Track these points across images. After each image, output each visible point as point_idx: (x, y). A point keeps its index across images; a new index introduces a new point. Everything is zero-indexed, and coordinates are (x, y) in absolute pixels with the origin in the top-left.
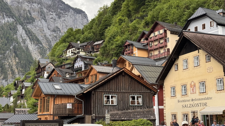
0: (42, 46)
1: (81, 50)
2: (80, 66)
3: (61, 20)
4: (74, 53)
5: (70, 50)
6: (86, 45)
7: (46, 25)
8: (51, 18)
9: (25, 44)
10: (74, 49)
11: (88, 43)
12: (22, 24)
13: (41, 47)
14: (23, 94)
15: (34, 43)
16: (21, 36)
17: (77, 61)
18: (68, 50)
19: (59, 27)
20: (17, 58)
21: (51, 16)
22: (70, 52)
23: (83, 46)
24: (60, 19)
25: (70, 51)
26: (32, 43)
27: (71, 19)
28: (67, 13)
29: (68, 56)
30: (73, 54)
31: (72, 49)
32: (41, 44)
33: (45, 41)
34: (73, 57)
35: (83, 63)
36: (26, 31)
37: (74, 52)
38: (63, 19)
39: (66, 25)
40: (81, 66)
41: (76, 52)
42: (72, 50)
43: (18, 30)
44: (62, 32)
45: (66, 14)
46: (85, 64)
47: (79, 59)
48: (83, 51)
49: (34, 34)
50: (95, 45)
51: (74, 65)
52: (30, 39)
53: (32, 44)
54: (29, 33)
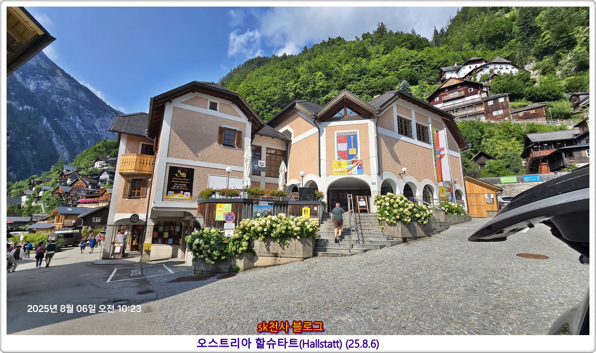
1: (109, 164)
2: (105, 178)
5: (99, 162)
7: (80, 121)
9: (48, 136)
10: (102, 163)
12: (47, 116)
13: (70, 143)
14: (39, 196)
15: (60, 137)
16: (44, 127)
17: (103, 174)
18: (97, 162)
20: (34, 150)
21: (87, 114)
22: (98, 164)
23: (112, 161)
24: (98, 118)
28: (108, 114)
29: (95, 167)
30: (101, 166)
31: (101, 162)
32: (71, 139)
34: (100, 168)
36: (52, 124)
41: (104, 165)
43: (40, 121)
44: (99, 131)
46: (110, 177)
47: (105, 172)
49: (62, 128)
51: (100, 177)
52: (56, 132)
53: (58, 137)
54: (55, 126)
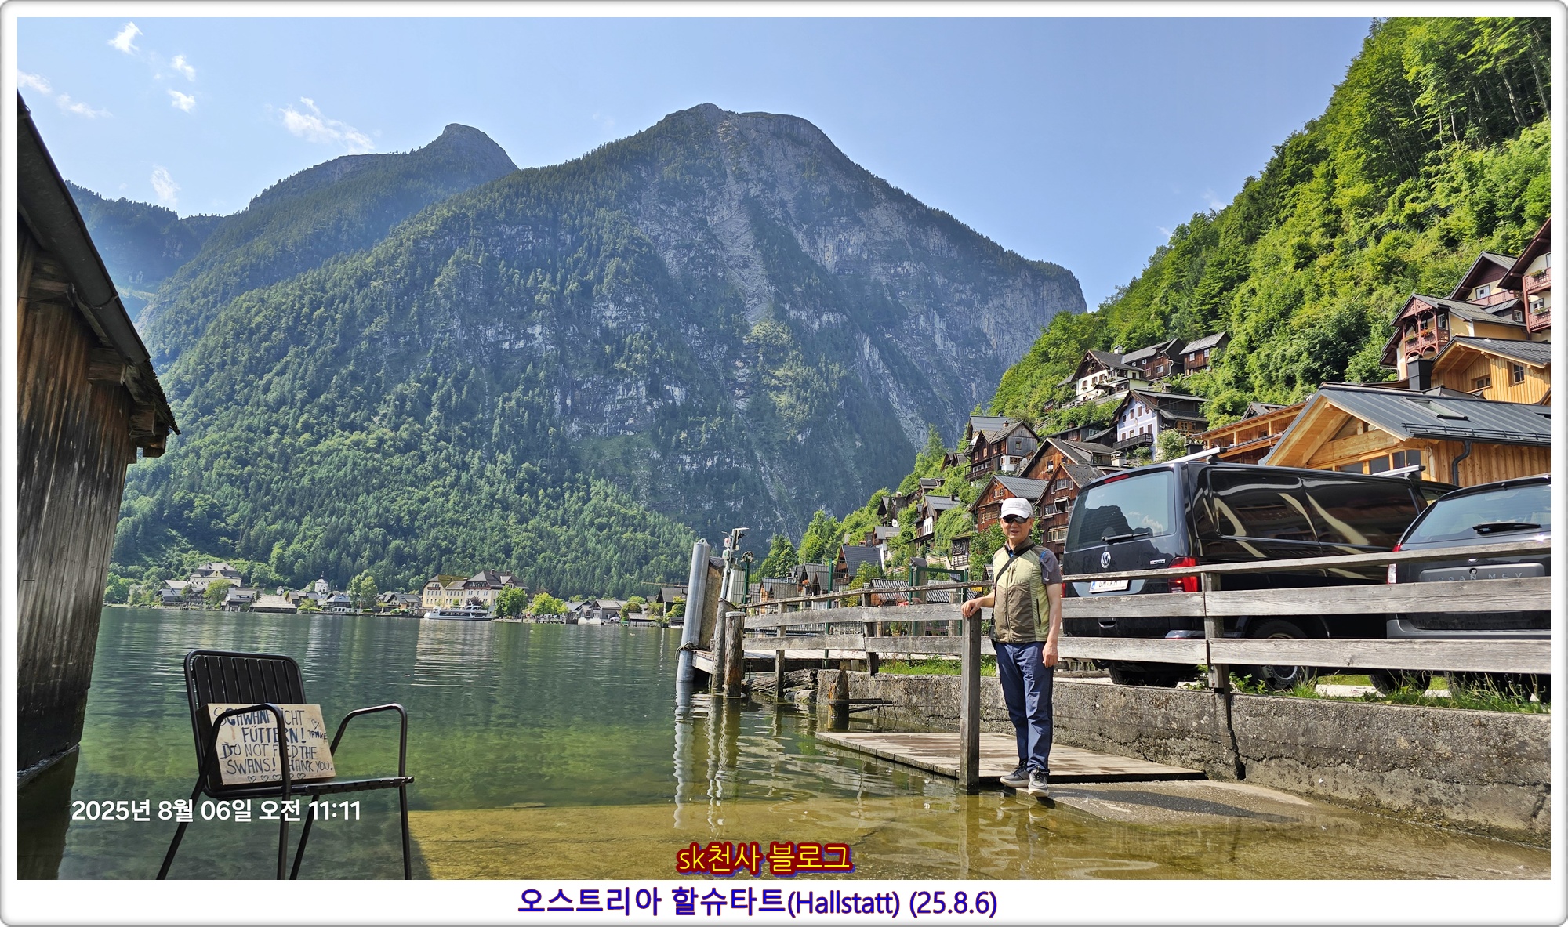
0: (930, 395)
2: (1141, 429)
3: (990, 305)
4: (1104, 388)
5: (1089, 379)
6: (1150, 359)
7: (943, 326)
8: (959, 303)
9: (878, 390)
10: (1102, 376)
11: (1158, 349)
12: (870, 331)
13: (930, 399)
14: (926, 533)
15: (906, 387)
16: (868, 365)
17: (1128, 414)
18: (1082, 381)
19: (985, 331)
20: (857, 436)
22: (1090, 387)
23: (1139, 362)
24: (987, 303)
25: (1090, 382)
26: (902, 386)
27: (1024, 299)
28: (1011, 281)
29: (1081, 399)
30: (1101, 392)
32: (930, 389)
33: (939, 378)
34: (1105, 401)
35: (1156, 418)
36: (881, 351)
37: (1106, 383)
38: (997, 302)
39: (1007, 322)
40: (1146, 431)
41: (1114, 385)
42: (1094, 379)
43: (858, 349)
45: (1008, 287)
46: (1162, 420)
47: (1137, 406)
48: (1138, 377)
49: (905, 357)
50: (1188, 355)
51: (1115, 431)
53: (899, 389)
